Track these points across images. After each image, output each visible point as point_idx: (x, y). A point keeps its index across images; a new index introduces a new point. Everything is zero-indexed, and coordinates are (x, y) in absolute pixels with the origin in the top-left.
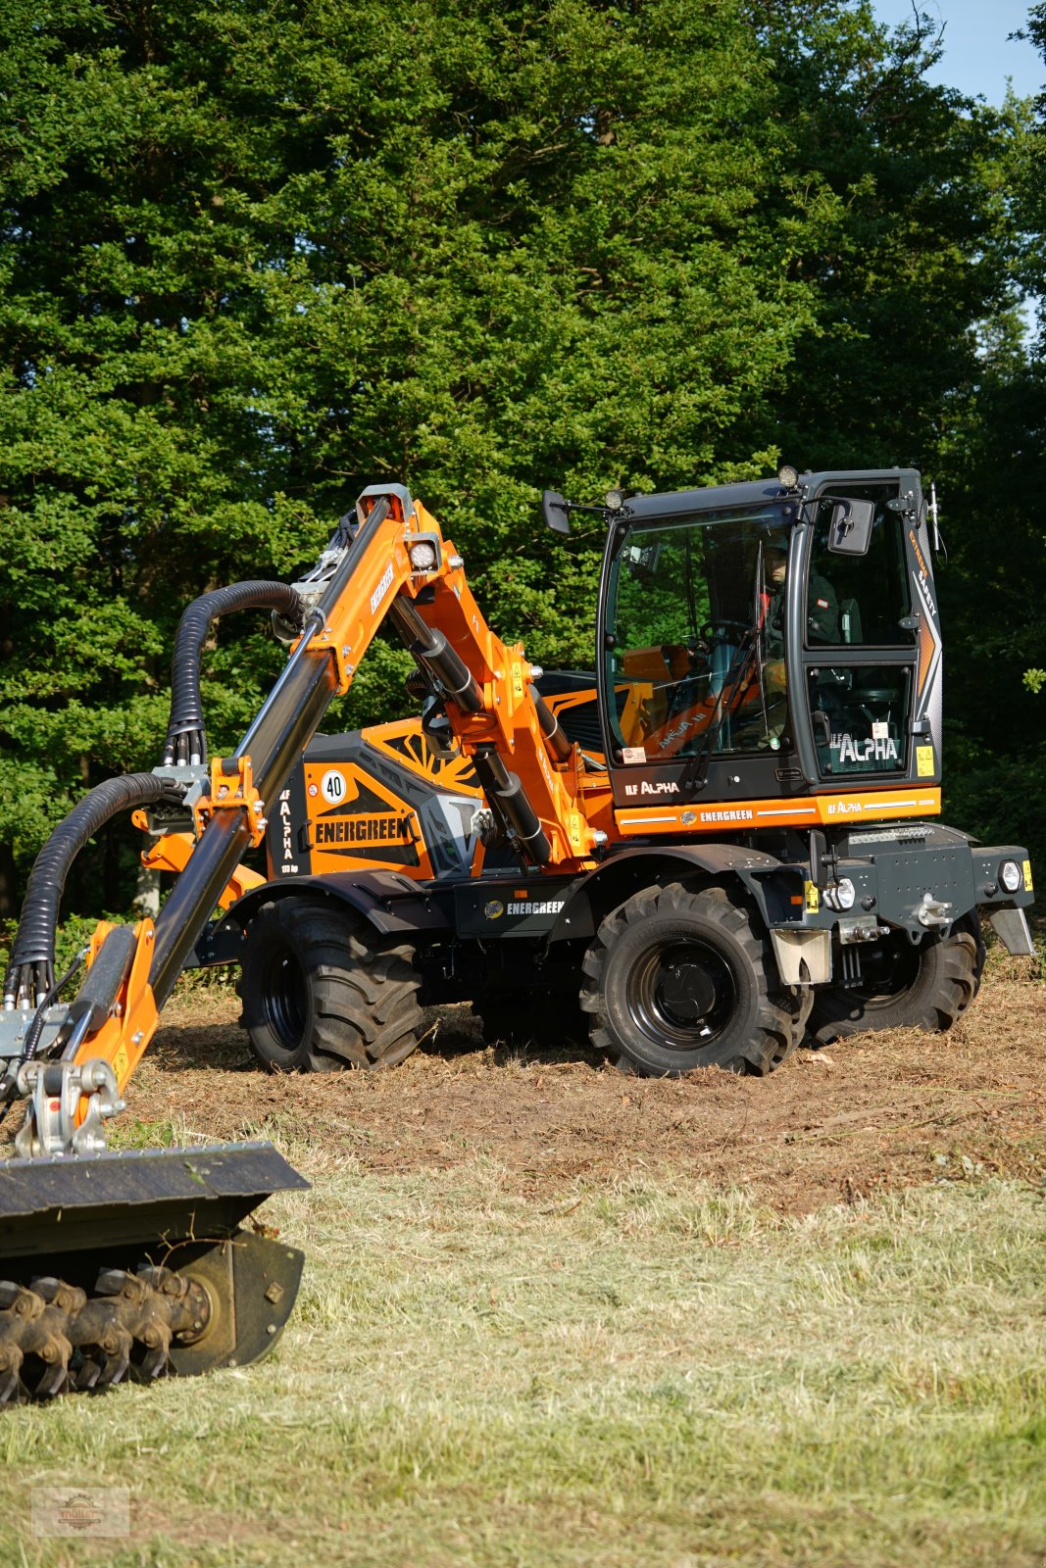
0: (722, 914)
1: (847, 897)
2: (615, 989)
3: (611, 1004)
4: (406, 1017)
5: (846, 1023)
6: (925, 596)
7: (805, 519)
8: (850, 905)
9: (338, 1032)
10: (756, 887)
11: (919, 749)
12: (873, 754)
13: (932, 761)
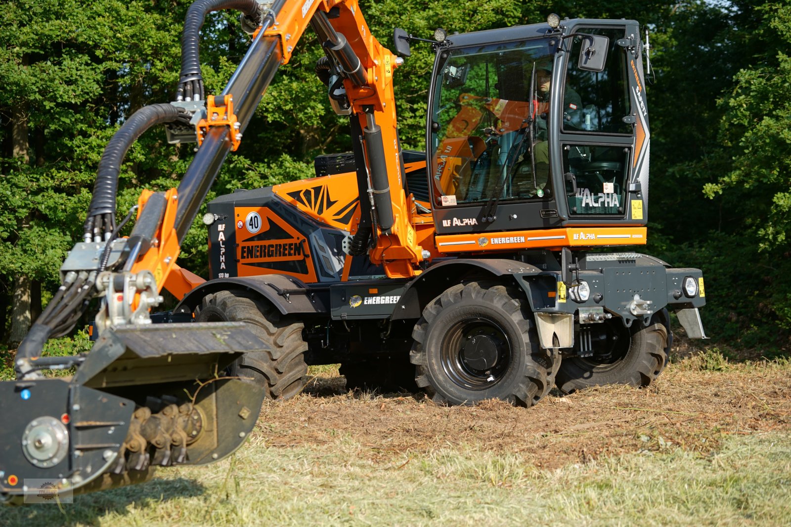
0: (503, 302)
1: (584, 293)
2: (433, 349)
3: (430, 359)
4: (297, 369)
5: (581, 381)
6: (640, 103)
7: (564, 48)
8: (586, 299)
10: (526, 285)
11: (633, 202)
12: (603, 203)
13: (641, 210)
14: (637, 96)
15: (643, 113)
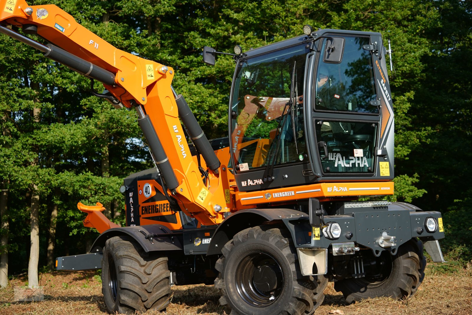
0: (277, 241)
1: (337, 233)
3: (227, 284)
4: (162, 290)
5: (358, 294)
6: (385, 91)
7: (314, 49)
8: (338, 236)
9: (129, 296)
10: (292, 227)
11: (381, 163)
12: (354, 164)
13: (388, 169)
14: (382, 87)
15: (388, 99)
